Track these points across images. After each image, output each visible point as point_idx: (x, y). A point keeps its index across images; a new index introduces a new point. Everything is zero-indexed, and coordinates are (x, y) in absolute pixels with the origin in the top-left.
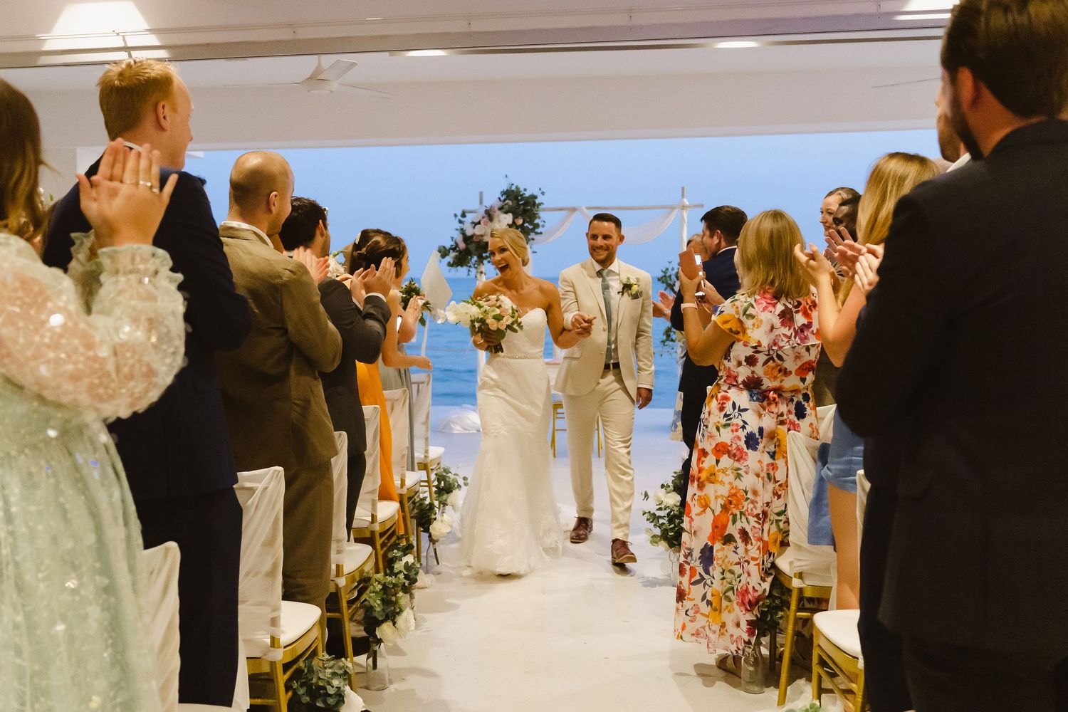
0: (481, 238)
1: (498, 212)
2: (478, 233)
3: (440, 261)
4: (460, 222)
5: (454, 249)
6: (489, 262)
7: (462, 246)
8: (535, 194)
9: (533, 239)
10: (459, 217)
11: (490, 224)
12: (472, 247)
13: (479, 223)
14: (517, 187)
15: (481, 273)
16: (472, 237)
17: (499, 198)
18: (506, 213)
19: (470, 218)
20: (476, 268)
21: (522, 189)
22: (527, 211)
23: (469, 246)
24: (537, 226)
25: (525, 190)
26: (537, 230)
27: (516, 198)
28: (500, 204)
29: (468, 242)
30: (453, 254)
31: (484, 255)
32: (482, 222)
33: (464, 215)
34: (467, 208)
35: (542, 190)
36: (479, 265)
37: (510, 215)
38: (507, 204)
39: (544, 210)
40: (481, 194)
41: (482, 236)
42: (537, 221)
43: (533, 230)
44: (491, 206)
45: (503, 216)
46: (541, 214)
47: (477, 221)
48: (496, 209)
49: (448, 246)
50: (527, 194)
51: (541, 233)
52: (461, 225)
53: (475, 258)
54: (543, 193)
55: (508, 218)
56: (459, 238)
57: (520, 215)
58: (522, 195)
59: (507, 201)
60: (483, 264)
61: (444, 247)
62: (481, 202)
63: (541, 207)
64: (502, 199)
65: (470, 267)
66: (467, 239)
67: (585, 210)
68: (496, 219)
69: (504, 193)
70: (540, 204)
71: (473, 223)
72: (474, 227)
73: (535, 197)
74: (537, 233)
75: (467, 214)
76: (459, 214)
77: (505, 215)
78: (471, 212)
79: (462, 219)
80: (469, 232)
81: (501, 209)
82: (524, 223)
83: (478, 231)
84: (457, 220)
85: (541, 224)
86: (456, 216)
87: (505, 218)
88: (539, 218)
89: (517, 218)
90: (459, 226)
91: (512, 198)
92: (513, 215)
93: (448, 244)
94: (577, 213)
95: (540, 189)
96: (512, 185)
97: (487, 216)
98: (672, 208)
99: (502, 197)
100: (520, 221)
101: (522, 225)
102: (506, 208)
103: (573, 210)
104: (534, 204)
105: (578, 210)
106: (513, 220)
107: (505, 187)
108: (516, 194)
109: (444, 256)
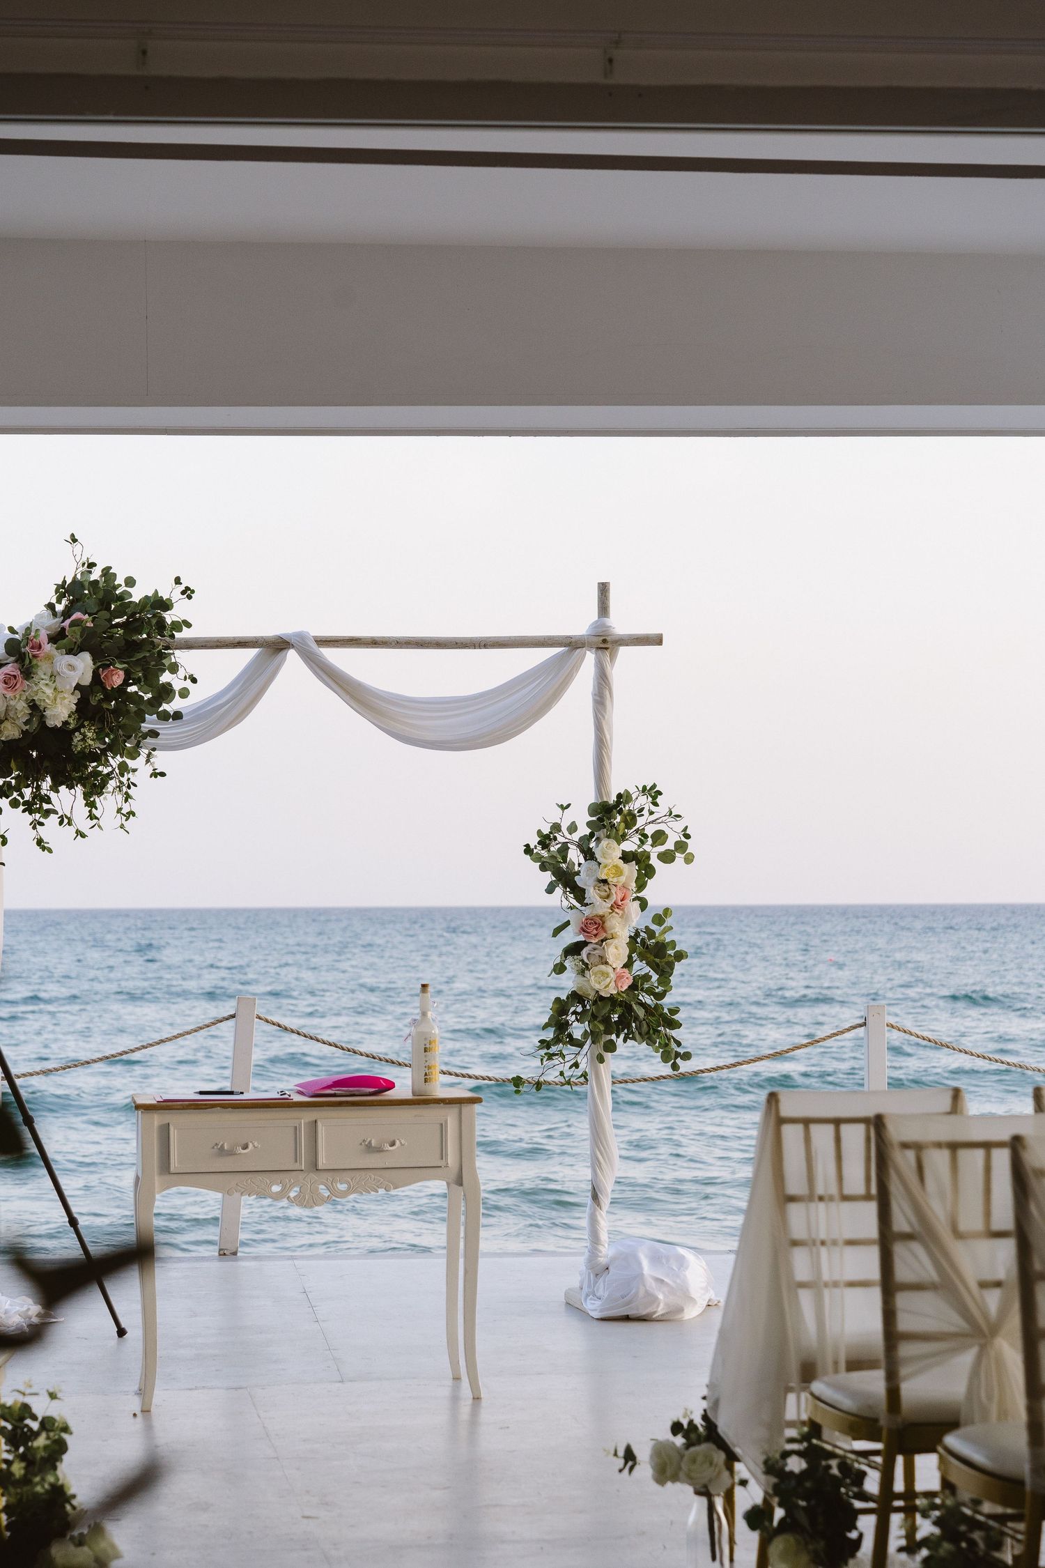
1: (48, 648)
6: (14, 804)
8: (165, 595)
9: (154, 734)
11: (22, 684)
14: (106, 572)
17: (51, 606)
18: (72, 651)
21: (121, 578)
22: (139, 646)
24: (166, 693)
25: (132, 582)
26: (164, 706)
27: (104, 605)
28: (53, 623)
35: (185, 580)
37: (86, 657)
38: (72, 626)
39: (189, 645)
42: (166, 679)
44: (28, 629)
45: (63, 661)
48: (43, 637)
51: (178, 716)
55: (81, 667)
57: (120, 657)
58: (121, 598)
59: (77, 615)
64: (61, 607)
67: (314, 646)
68: (41, 671)
69: (63, 590)
70: (177, 626)
77: (70, 659)
81: (56, 638)
82: (126, 683)
85: (177, 684)
87: (70, 667)
88: (174, 668)
89: (106, 667)
91: (92, 604)
92: (92, 654)
94: (292, 654)
95: (178, 581)
96: (92, 565)
97: (12, 659)
98: (573, 645)
99: (59, 601)
100: (115, 678)
101: (121, 689)
102: (74, 636)
103: (277, 646)
104: (161, 624)
105: (293, 647)
106: (94, 672)
107: (69, 572)
108: (101, 594)
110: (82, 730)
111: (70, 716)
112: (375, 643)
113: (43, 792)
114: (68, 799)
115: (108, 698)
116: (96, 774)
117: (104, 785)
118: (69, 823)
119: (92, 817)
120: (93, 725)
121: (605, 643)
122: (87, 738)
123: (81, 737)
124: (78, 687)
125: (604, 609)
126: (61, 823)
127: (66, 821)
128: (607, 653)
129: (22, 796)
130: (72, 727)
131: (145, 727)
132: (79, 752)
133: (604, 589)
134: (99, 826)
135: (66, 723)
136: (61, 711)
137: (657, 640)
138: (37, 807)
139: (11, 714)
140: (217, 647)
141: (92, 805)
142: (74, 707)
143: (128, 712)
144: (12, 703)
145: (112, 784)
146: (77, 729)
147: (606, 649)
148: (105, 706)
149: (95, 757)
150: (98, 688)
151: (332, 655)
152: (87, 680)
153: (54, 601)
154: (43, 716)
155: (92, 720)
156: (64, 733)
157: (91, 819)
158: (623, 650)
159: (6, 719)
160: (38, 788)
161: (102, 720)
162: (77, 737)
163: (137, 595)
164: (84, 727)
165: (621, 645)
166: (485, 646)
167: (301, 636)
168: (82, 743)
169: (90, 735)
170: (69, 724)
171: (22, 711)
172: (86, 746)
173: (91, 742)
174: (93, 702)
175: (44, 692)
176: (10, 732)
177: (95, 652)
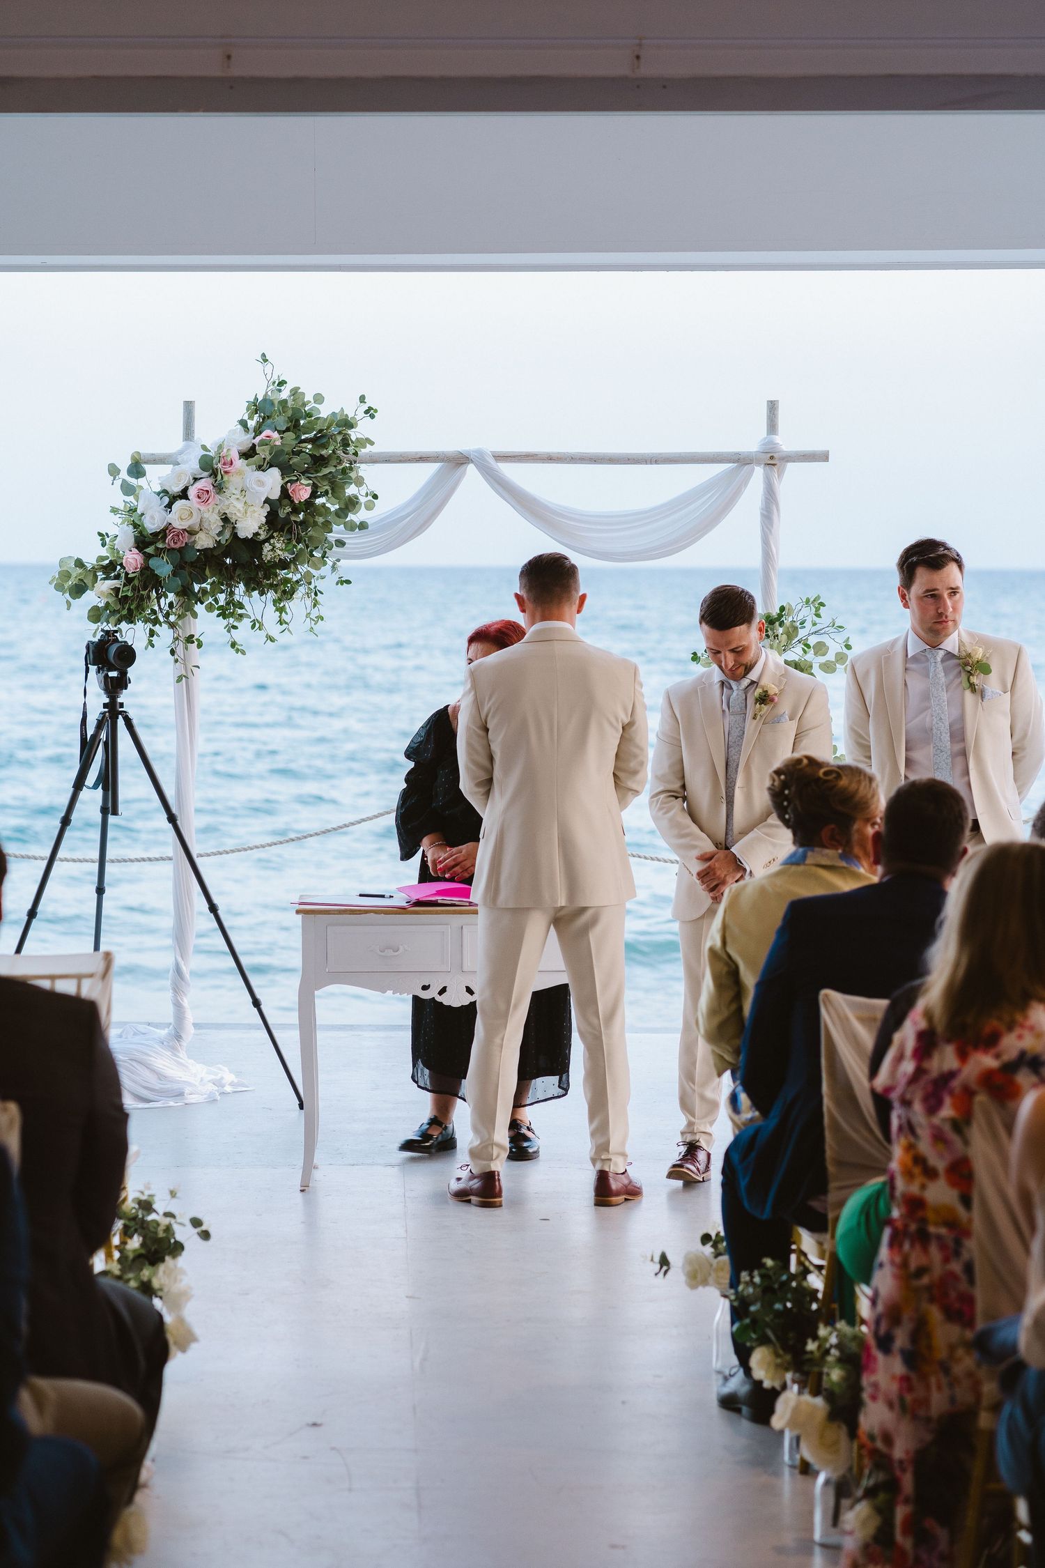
0: (186, 538)
1: (240, 463)
2: (178, 525)
3: (69, 605)
4: (128, 489)
5: (110, 568)
6: (210, 608)
7: (132, 560)
8: (349, 413)
9: (340, 543)
10: (124, 475)
11: (214, 498)
12: (163, 568)
13: (184, 494)
14: (295, 392)
15: (190, 639)
16: (162, 534)
17: (243, 423)
18: (263, 466)
19: (156, 477)
20: (172, 626)
21: (309, 397)
22: (326, 459)
23: (153, 563)
24: (352, 504)
25: (319, 398)
26: (351, 517)
27: (294, 426)
28: (245, 440)
29: (150, 550)
30: (105, 586)
31: (196, 587)
32: (192, 493)
33: (137, 469)
34: (146, 449)
35: (370, 403)
36: (180, 617)
37: (275, 473)
38: (263, 443)
39: (374, 460)
40: (189, 407)
41: (191, 533)
42: (351, 490)
44: (221, 448)
45: (253, 476)
46: (364, 470)
47: (176, 489)
48: (234, 455)
49: (90, 560)
50: (325, 411)
51: (363, 526)
52: (131, 499)
53: (171, 595)
55: (272, 481)
56: (125, 537)
57: (306, 473)
58: (309, 415)
59: (266, 434)
60: (195, 615)
61: (79, 563)
62: (188, 433)
63: (363, 452)
64: (252, 424)
65: (156, 622)
66: (143, 542)
67: (492, 461)
68: (231, 485)
69: (256, 407)
70: (362, 443)
71: (165, 492)
72: (169, 506)
73: (348, 424)
74: (351, 527)
75: (146, 467)
76: (124, 464)
77: (260, 473)
78: (163, 460)
79: (132, 481)
80: (152, 524)
81: (248, 454)
82: (314, 495)
83: (180, 517)
84: (118, 483)
85: (364, 498)
86: (113, 471)
87: (261, 483)
88: (360, 482)
89: (293, 482)
90: (125, 502)
91: (282, 424)
93: (92, 554)
94: (471, 469)
95: (362, 399)
96: (282, 383)
97: (206, 474)
98: (742, 461)
99: (251, 418)
100: (302, 493)
101: (309, 504)
102: (263, 453)
103: (458, 461)
104: (346, 443)
105: (472, 462)
106: (282, 487)
107: (259, 390)
108: (290, 413)
109: (79, 590)
110: (272, 541)
111: (260, 528)
112: (550, 459)
113: (237, 598)
114: (258, 604)
115: (296, 510)
116: (287, 581)
117: (293, 592)
118: (260, 629)
119: (281, 622)
120: (282, 536)
121: (773, 459)
122: (275, 549)
123: (271, 547)
124: (267, 501)
125: (773, 426)
126: (253, 627)
127: (257, 625)
128: (775, 469)
129: (216, 601)
130: (262, 537)
131: (332, 537)
132: (268, 561)
133: (772, 407)
134: (289, 630)
135: (257, 534)
136: (251, 523)
137: (824, 457)
138: (230, 611)
139: (206, 525)
140: (400, 461)
141: (281, 610)
142: (264, 520)
143: (315, 523)
144: (206, 515)
145: (301, 590)
146: (267, 540)
147: (774, 465)
148: (293, 518)
149: (284, 565)
150: (286, 501)
151: (509, 471)
152: (276, 495)
153: (246, 417)
154: (234, 528)
155: (281, 530)
156: (254, 545)
157: (281, 624)
158: (790, 466)
159: (201, 530)
160: (232, 593)
161: (290, 531)
162: (267, 547)
164: (273, 537)
165: (788, 461)
166: (656, 462)
167: (481, 454)
168: (271, 553)
169: (278, 545)
170: (260, 535)
171: (215, 523)
172: (275, 556)
173: (280, 553)
174: (282, 513)
175: (235, 507)
176: (204, 541)
177: (286, 469)
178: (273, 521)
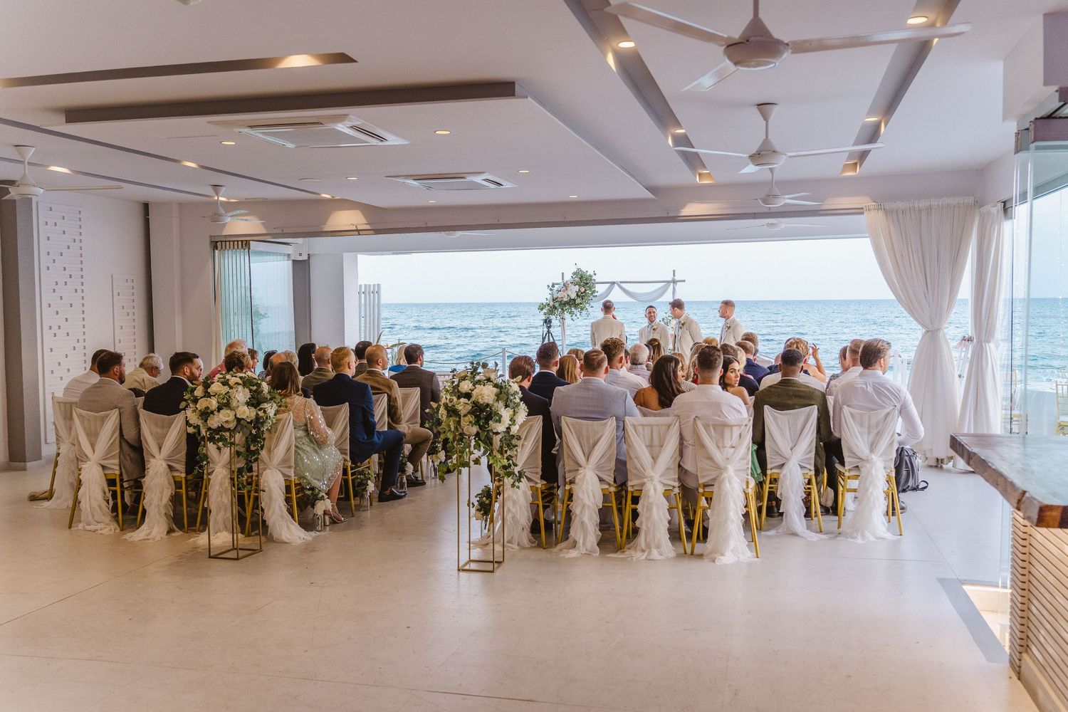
1: (571, 285)
2: (560, 297)
3: (540, 312)
4: (551, 290)
5: (548, 305)
6: (567, 312)
7: (552, 303)
8: (592, 274)
9: (591, 300)
10: (550, 287)
11: (566, 291)
12: (557, 305)
13: (561, 291)
14: (581, 270)
15: (563, 318)
16: (557, 298)
18: (575, 285)
19: (555, 289)
20: (559, 316)
21: (584, 272)
22: (588, 284)
23: (555, 304)
24: (593, 292)
25: (586, 272)
26: (594, 294)
28: (572, 280)
30: (547, 308)
31: (564, 309)
33: (553, 286)
34: (554, 282)
36: (561, 314)
38: (575, 281)
39: (597, 283)
40: (562, 274)
41: (563, 298)
43: (592, 294)
44: (567, 281)
45: (573, 287)
46: (595, 285)
48: (570, 283)
51: (596, 296)
53: (560, 310)
54: (595, 274)
55: (577, 288)
56: (549, 297)
57: (584, 286)
58: (584, 275)
59: (576, 278)
60: (564, 314)
61: (542, 304)
62: (563, 279)
65: (557, 315)
66: (554, 300)
67: (619, 283)
68: (569, 289)
69: (574, 274)
70: (594, 280)
71: (558, 290)
72: (558, 293)
73: (591, 276)
74: (594, 296)
75: (555, 286)
76: (551, 285)
78: (558, 284)
79: (552, 288)
80: (556, 296)
81: (573, 283)
82: (586, 290)
83: (560, 295)
84: (549, 289)
85: (596, 290)
86: (548, 286)
87: (575, 288)
88: (594, 288)
89: (582, 288)
90: (550, 292)
93: (545, 301)
94: (615, 285)
95: (594, 272)
96: (579, 269)
97: (565, 287)
98: (668, 282)
100: (583, 290)
101: (584, 292)
103: (614, 283)
104: (591, 280)
105: (616, 283)
107: (575, 270)
108: (580, 275)
109: (542, 309)
111: (575, 297)
112: (630, 282)
113: (572, 310)
114: (576, 311)
115: (582, 294)
116: (581, 307)
117: (582, 309)
121: (674, 282)
122: (578, 301)
124: (576, 292)
125: (674, 275)
127: (576, 316)
128: (675, 284)
130: (576, 299)
131: (589, 299)
132: (578, 304)
133: (674, 271)
134: (582, 316)
136: (573, 296)
137: (684, 281)
138: (571, 313)
139: (565, 297)
140: (602, 284)
141: (580, 313)
143: (586, 296)
144: (565, 295)
145: (584, 309)
149: (581, 304)
150: (580, 292)
151: (623, 285)
152: (578, 290)
153: (572, 276)
154: (570, 297)
155: (579, 297)
156: (574, 300)
157: (580, 315)
158: (678, 283)
161: (581, 297)
163: (588, 274)
164: (578, 299)
167: (617, 281)
171: (567, 296)
173: (580, 302)
174: (579, 294)
175: (570, 293)
176: (565, 299)
177: (579, 285)
178: (577, 295)
